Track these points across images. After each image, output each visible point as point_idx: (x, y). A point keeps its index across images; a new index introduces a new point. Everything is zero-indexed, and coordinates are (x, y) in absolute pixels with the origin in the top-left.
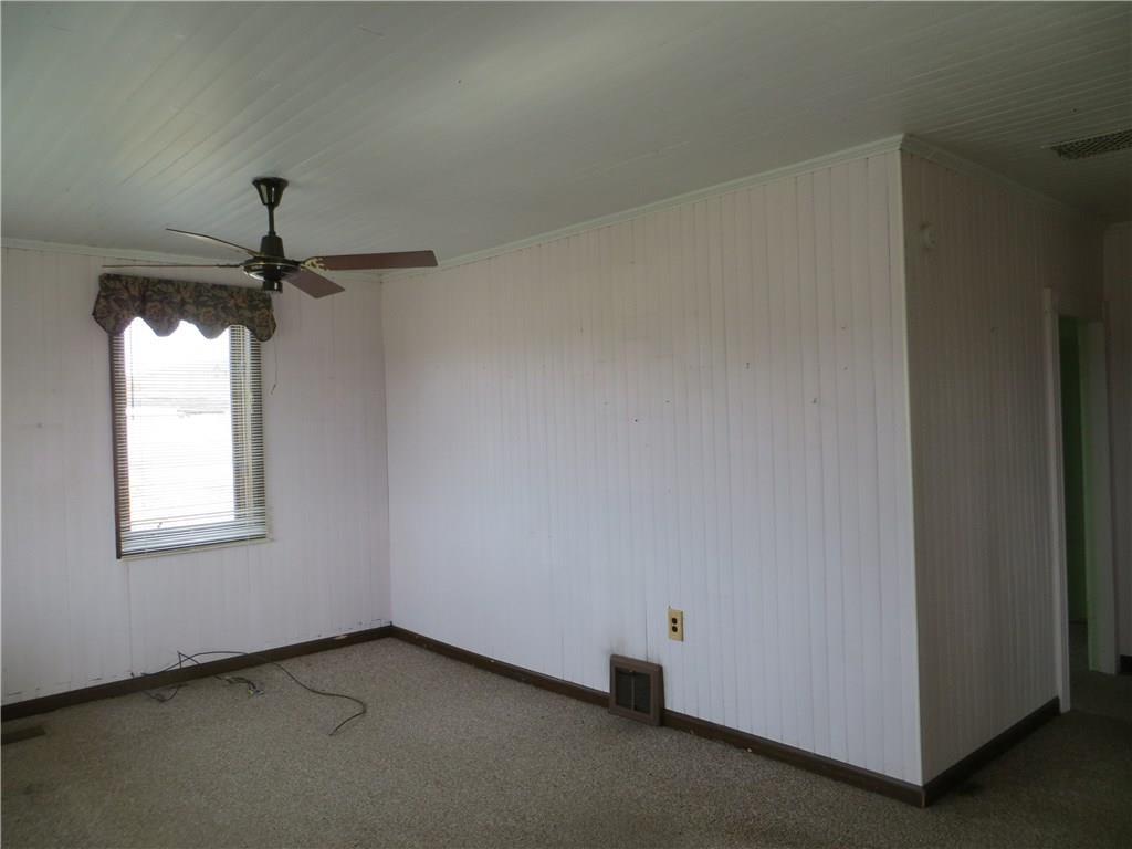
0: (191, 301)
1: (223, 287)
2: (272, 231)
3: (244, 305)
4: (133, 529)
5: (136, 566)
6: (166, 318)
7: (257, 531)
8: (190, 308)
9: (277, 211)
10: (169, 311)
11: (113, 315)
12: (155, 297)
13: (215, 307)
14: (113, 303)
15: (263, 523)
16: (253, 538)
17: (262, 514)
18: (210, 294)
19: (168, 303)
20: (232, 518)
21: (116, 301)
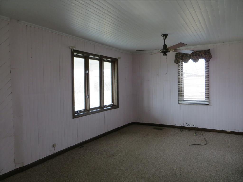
0: (191, 55)
1: (199, 51)
2: (165, 44)
3: (204, 54)
4: (184, 99)
5: (182, 106)
6: (187, 59)
7: (207, 103)
8: (191, 57)
9: (166, 40)
10: (187, 58)
11: (177, 60)
12: (185, 56)
13: (197, 56)
14: (177, 58)
15: (209, 101)
16: (205, 104)
17: (209, 99)
18: (196, 53)
19: (187, 56)
20: (205, 99)
21: (178, 57)
